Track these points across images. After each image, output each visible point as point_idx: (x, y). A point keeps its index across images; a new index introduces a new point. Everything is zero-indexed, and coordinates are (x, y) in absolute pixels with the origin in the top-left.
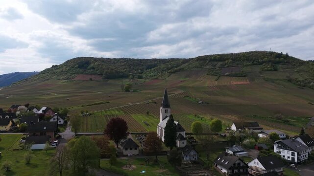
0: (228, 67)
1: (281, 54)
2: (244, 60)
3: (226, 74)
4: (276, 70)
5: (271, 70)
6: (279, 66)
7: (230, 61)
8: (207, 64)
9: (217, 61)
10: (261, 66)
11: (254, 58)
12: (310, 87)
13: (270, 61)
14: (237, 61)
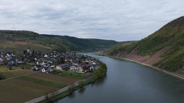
0: (16, 37)
1: (36, 33)
2: (22, 34)
3: (17, 40)
4: (35, 39)
5: (33, 39)
6: (36, 38)
7: (16, 34)
8: (5, 35)
9: (9, 33)
10: (29, 37)
11: (26, 34)
12: (46, 46)
13: (32, 36)
14: (19, 34)
